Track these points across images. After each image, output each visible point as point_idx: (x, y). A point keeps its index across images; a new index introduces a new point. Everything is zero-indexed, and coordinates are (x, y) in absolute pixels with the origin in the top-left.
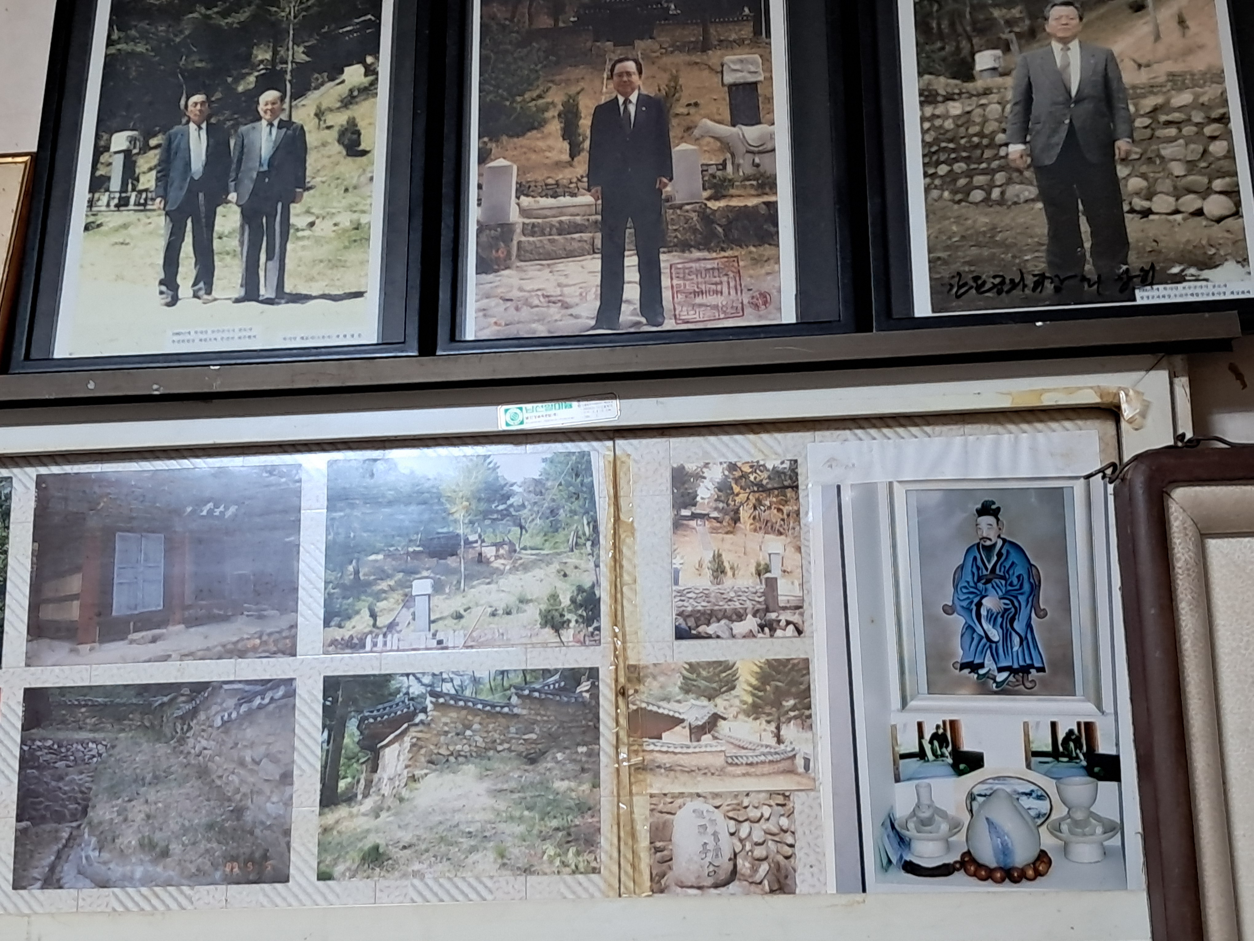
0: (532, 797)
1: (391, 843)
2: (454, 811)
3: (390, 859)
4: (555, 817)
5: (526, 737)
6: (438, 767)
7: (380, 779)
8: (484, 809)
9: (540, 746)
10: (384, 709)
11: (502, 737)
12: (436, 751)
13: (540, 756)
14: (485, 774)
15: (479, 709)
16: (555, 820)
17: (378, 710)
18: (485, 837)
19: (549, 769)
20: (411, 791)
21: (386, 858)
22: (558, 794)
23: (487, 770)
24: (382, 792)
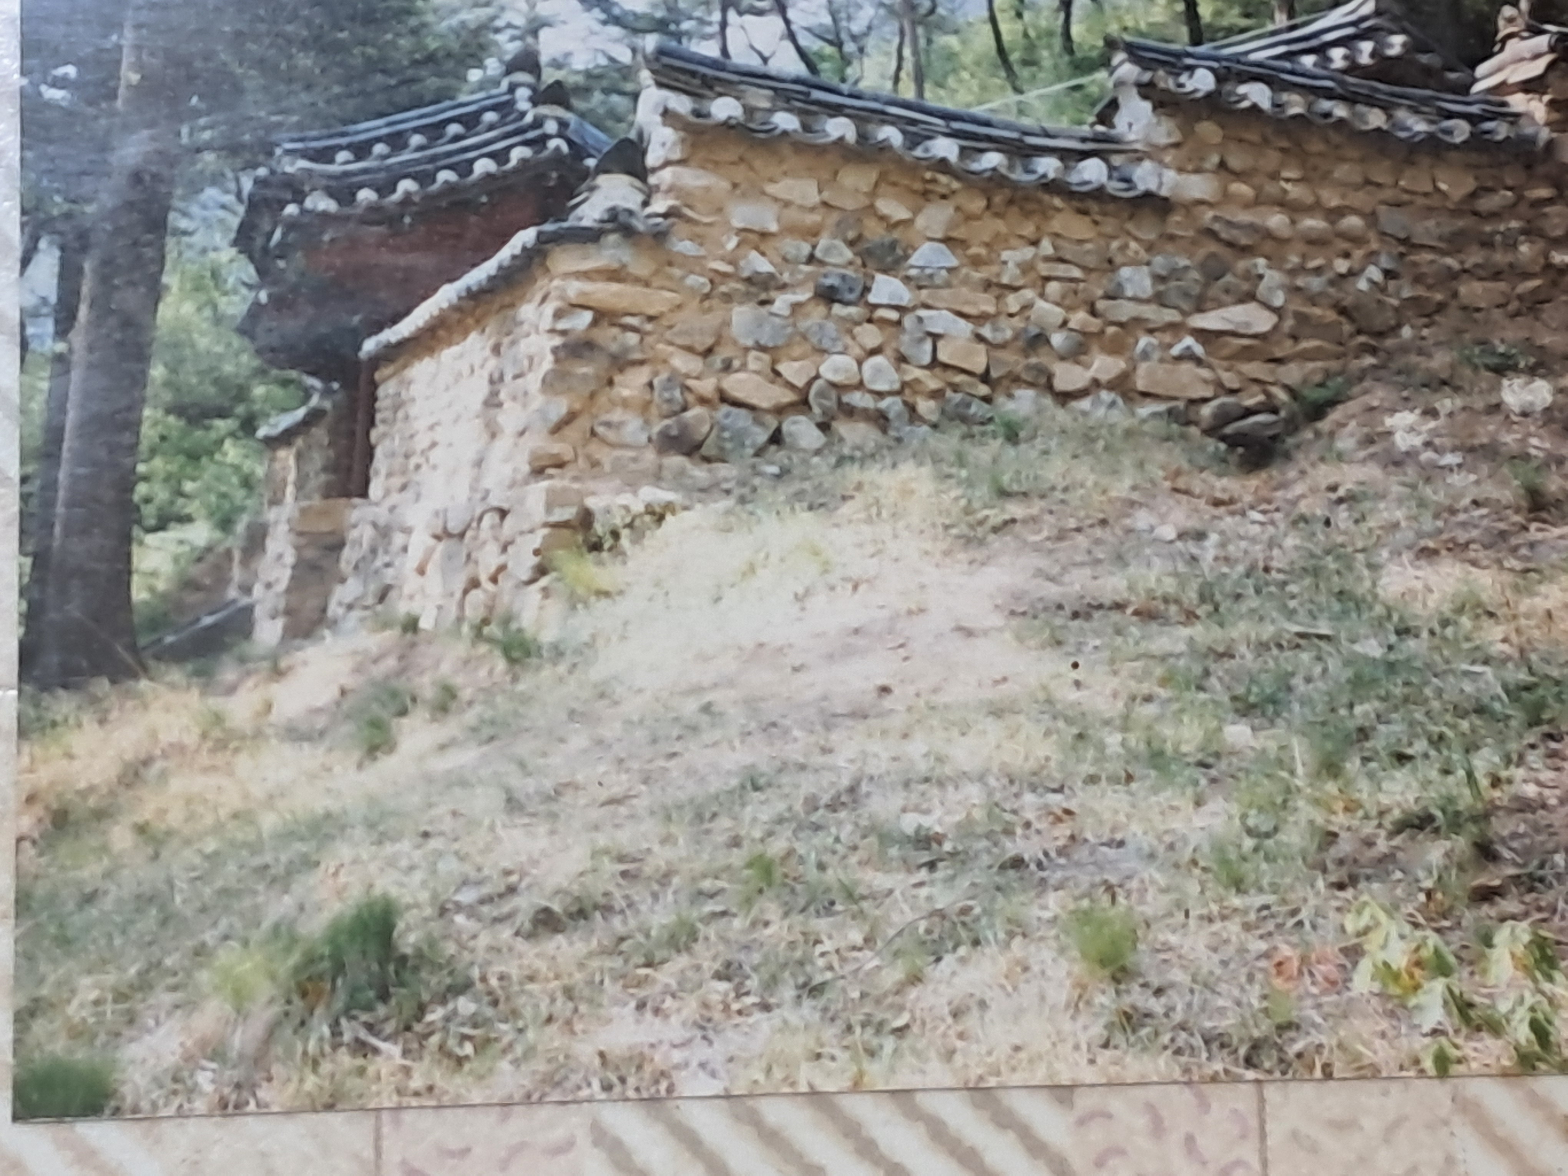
0: (1262, 647)
1: (467, 896)
2: (830, 721)
3: (463, 987)
4: (1402, 758)
5: (1210, 321)
6: (723, 470)
7: (384, 532)
8: (997, 712)
9: (1292, 373)
10: (397, 141)
11: (1079, 318)
12: (707, 386)
13: (1292, 426)
14: (996, 516)
15: (942, 165)
16: (1401, 774)
17: (361, 150)
18: (1018, 863)
19: (1350, 499)
20: (574, 602)
21: (436, 981)
22: (1403, 632)
23: (1004, 494)
24: (402, 608)
